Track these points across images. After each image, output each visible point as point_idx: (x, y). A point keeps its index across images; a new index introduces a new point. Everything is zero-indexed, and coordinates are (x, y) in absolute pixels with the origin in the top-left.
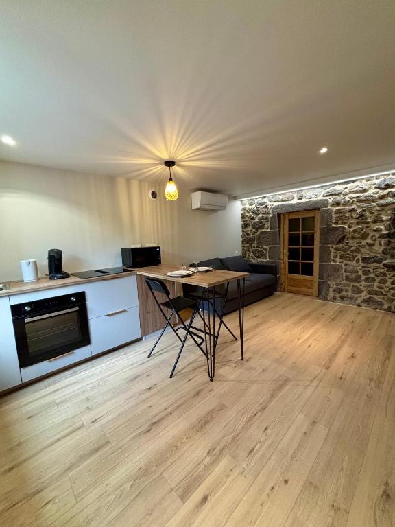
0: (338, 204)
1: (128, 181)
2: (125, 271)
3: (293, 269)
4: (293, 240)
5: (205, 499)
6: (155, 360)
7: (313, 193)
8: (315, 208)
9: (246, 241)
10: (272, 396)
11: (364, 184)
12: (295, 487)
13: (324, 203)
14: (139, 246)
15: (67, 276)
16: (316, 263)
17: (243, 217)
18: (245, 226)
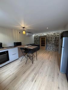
0: (48, 36)
1: (15, 30)
2: (15, 47)
3: (42, 45)
4: (42, 41)
5: (36, 81)
6: (22, 62)
7: (45, 34)
8: (45, 36)
9: (35, 41)
10: (42, 65)
11: (52, 33)
12: (48, 76)
13: (46, 36)
14: (17, 42)
15: (3, 48)
16: (45, 44)
17: (34, 37)
18: (35, 39)
